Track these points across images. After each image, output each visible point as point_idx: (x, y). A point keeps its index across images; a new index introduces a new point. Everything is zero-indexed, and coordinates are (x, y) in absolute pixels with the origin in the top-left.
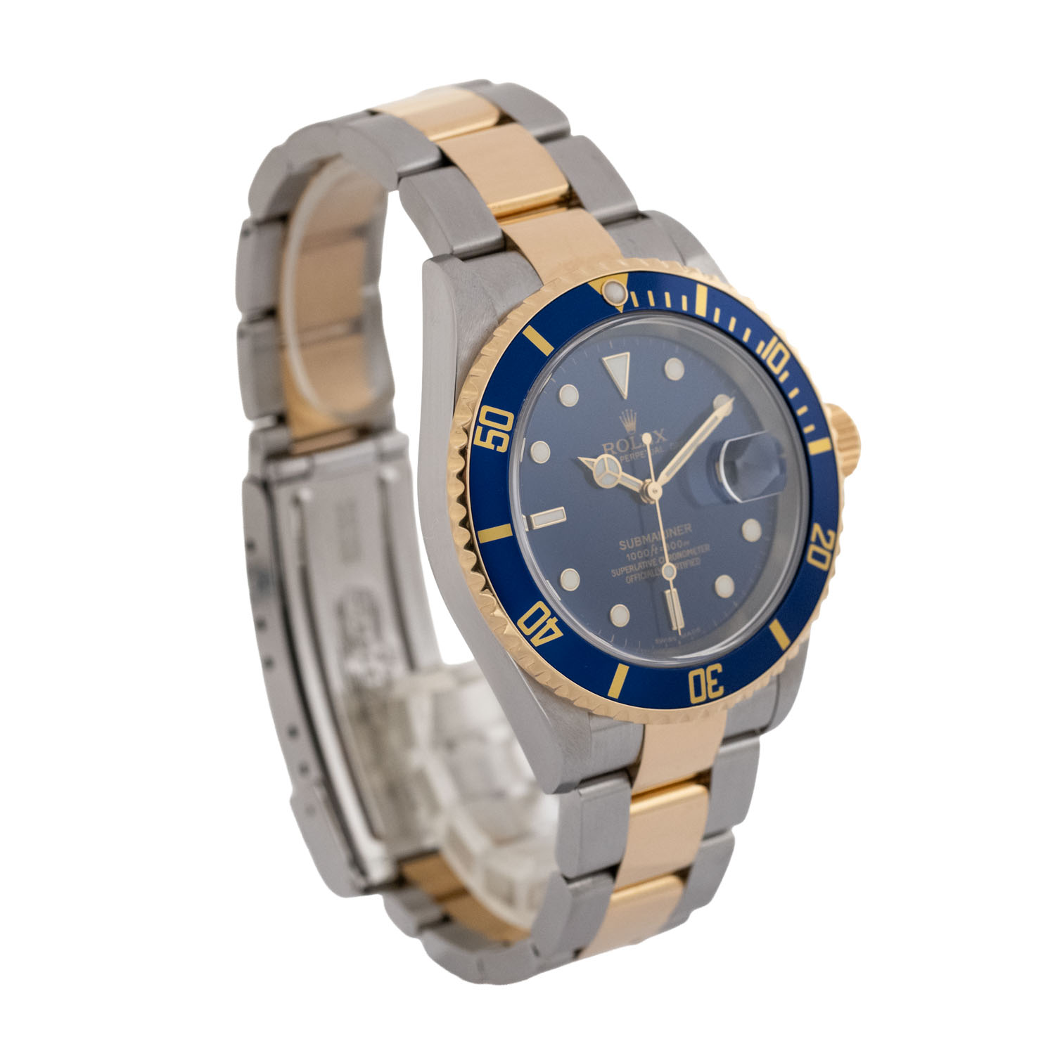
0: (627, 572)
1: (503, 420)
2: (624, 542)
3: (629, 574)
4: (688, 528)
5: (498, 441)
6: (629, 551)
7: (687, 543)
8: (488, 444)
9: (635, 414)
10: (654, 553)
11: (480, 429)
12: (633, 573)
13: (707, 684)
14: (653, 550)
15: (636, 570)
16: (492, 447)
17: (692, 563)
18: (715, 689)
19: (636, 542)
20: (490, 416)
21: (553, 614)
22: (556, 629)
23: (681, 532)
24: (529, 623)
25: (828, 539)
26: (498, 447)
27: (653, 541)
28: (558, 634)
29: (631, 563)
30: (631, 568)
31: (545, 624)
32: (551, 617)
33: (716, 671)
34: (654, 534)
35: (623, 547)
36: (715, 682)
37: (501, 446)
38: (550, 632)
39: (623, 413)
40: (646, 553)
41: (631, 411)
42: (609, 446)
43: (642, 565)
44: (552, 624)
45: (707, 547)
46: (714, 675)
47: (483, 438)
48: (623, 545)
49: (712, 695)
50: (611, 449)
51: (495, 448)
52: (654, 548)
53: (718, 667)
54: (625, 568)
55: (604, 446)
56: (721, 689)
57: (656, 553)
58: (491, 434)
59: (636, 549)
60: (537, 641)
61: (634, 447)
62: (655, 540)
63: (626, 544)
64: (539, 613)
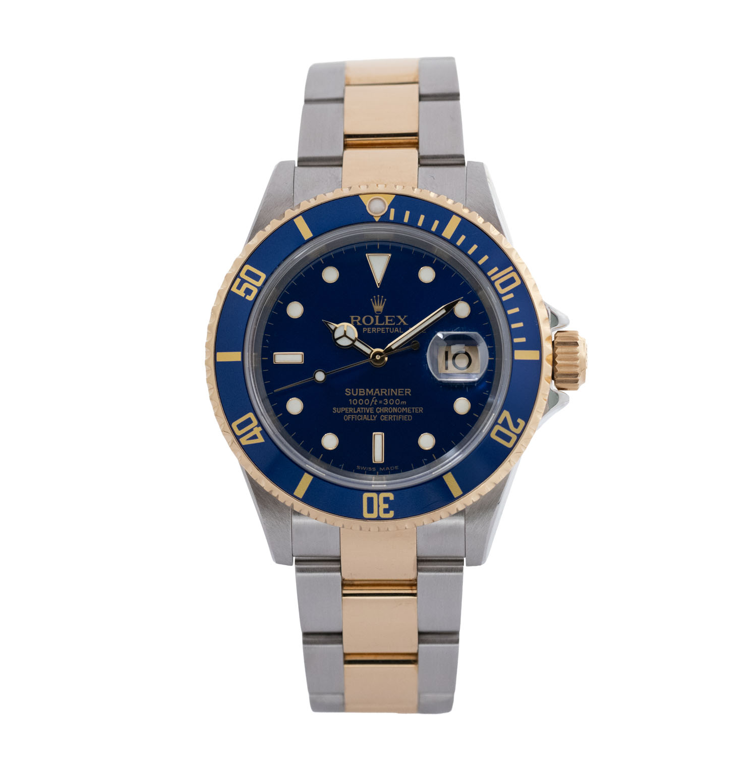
0: (346, 412)
1: (257, 278)
2: (350, 390)
3: (348, 414)
4: (408, 391)
5: (248, 292)
6: (352, 397)
7: (404, 402)
8: (241, 293)
9: (385, 300)
10: (373, 402)
11: (238, 280)
12: (351, 414)
13: (379, 506)
14: (373, 401)
15: (355, 412)
16: (243, 295)
17: (404, 418)
18: (386, 511)
19: (360, 392)
20: (249, 273)
21: (260, 424)
22: (259, 435)
23: (401, 393)
24: (240, 427)
25: (516, 425)
26: (248, 296)
27: (375, 395)
28: (261, 440)
29: (352, 406)
30: (351, 410)
31: (251, 430)
32: (258, 426)
33: (388, 498)
34: (377, 390)
35: (348, 393)
36: (387, 506)
37: (250, 295)
38: (255, 437)
39: (375, 297)
40: (367, 402)
41: (382, 297)
42: (357, 318)
43: (361, 410)
44: (257, 431)
45: (421, 410)
46: (386, 500)
47: (239, 288)
48: (348, 392)
49: (382, 515)
50: (357, 321)
51: (245, 296)
52: (374, 400)
53: (391, 496)
54: (346, 409)
55: (352, 317)
56: (391, 514)
57: (375, 404)
58: (245, 285)
59: (358, 397)
60: (244, 441)
61: (377, 324)
62: (377, 394)
63: (351, 391)
64: (249, 421)
